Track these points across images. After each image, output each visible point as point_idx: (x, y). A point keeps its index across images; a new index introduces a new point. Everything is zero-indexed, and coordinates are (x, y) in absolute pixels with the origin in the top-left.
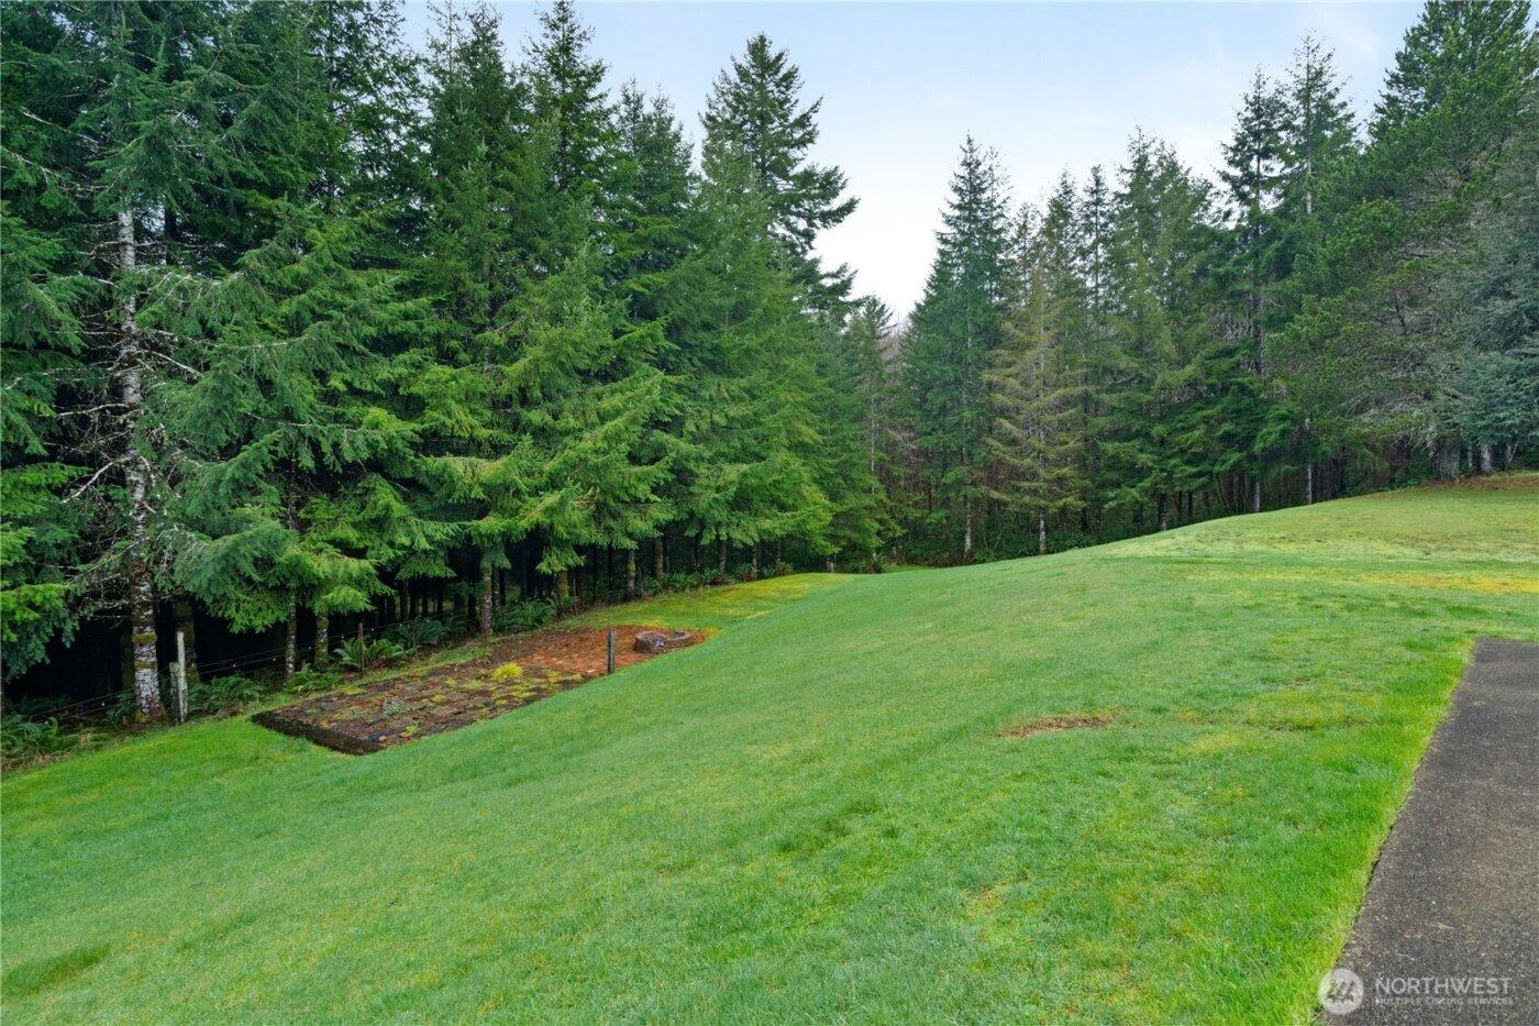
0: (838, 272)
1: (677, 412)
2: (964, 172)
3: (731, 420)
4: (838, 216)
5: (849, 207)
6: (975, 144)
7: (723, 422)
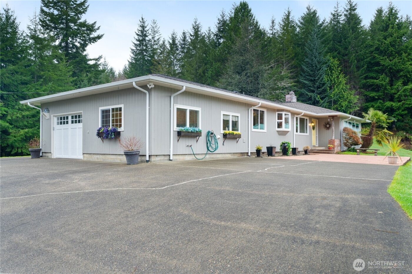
0: (98, 58)
1: (5, 113)
2: (140, 29)
3: (23, 116)
4: (95, 39)
5: (99, 37)
6: (145, 20)
7: (20, 116)
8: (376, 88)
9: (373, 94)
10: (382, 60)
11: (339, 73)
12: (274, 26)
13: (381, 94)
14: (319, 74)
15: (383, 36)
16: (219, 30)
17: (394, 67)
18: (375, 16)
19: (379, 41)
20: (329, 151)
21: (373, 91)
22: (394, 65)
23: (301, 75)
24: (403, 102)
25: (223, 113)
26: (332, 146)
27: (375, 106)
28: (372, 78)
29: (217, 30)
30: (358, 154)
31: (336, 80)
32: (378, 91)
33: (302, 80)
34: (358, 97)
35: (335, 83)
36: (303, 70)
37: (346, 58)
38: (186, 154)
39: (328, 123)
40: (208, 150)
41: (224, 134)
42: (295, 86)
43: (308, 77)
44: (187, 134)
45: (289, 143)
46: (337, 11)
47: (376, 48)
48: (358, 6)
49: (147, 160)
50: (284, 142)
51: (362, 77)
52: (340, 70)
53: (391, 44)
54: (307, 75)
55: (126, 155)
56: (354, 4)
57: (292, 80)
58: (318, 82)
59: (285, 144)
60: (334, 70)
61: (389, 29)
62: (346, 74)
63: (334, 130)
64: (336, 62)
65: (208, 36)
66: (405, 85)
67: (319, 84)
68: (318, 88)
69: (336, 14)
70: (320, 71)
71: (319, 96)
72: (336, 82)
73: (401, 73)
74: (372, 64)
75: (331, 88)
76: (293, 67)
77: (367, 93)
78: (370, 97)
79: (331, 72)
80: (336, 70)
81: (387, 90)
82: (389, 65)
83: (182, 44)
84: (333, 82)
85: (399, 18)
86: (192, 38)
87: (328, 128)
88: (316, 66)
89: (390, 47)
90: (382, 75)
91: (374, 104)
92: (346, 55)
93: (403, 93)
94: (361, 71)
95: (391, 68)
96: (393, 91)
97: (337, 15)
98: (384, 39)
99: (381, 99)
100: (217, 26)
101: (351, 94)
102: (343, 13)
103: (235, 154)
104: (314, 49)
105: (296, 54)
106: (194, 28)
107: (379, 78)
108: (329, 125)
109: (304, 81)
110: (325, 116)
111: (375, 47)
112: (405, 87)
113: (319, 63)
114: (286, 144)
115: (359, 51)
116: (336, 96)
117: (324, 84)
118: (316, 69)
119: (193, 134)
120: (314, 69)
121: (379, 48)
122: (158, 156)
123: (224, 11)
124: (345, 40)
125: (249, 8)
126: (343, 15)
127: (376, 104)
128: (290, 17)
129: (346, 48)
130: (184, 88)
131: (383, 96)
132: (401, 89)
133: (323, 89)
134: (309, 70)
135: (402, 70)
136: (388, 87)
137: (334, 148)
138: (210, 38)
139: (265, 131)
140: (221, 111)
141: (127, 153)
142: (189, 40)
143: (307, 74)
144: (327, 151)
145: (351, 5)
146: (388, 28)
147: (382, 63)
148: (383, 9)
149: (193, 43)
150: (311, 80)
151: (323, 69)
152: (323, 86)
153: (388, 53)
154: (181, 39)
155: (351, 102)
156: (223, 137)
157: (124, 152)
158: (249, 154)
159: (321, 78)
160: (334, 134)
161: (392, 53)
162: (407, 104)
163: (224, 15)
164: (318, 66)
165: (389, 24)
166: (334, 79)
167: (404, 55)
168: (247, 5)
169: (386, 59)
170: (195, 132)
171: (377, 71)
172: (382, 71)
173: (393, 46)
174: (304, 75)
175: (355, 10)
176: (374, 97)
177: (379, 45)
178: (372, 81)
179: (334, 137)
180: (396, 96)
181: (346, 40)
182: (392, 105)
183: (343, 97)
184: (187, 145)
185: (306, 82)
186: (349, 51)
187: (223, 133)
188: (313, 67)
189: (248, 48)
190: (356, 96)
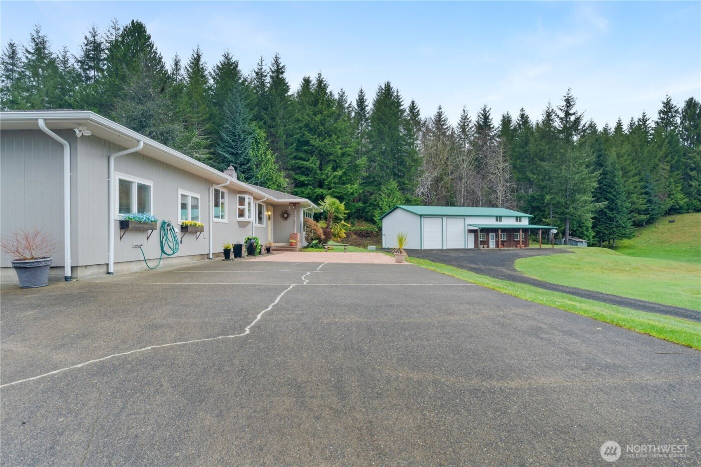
8: (306, 171)
9: (303, 178)
10: (312, 139)
11: (267, 148)
12: (178, 70)
13: (311, 179)
14: (243, 146)
15: (312, 111)
16: (87, 56)
17: (324, 149)
18: (302, 86)
19: (308, 115)
20: (290, 248)
21: (302, 175)
22: (324, 147)
23: (219, 145)
24: (333, 189)
25: (181, 192)
26: (295, 241)
27: (305, 193)
28: (301, 159)
29: (83, 54)
30: (326, 251)
31: (263, 157)
32: (307, 175)
33: (220, 151)
34: (287, 180)
35: (262, 161)
36: (222, 139)
37: (272, 130)
38: (133, 261)
39: (286, 212)
40: (163, 251)
41: (182, 226)
42: (210, 159)
43: (229, 149)
44: (138, 226)
45: (257, 239)
46: (261, 69)
47: (306, 124)
48: (286, 69)
49: (66, 275)
50: (250, 238)
51: (291, 156)
52: (267, 145)
53: (321, 122)
54: (227, 146)
55: (16, 268)
56: (281, 65)
57: (207, 151)
58: (242, 157)
59: (251, 239)
60: (260, 144)
61: (319, 105)
62: (274, 150)
63: (296, 221)
64: (263, 135)
65: (62, 61)
66: (334, 171)
67: (243, 160)
68: (242, 164)
69: (260, 74)
70: (245, 142)
71: (243, 175)
72: (264, 159)
73: (331, 157)
74: (300, 142)
75: (257, 166)
76: (209, 132)
77: (297, 177)
78: (300, 181)
79: (257, 146)
80: (263, 144)
81: (317, 175)
82: (319, 147)
83: (7, 63)
84: (260, 159)
85: (327, 93)
86: (30, 56)
87: (286, 218)
88: (239, 136)
89: (320, 125)
90: (312, 157)
91: (303, 190)
92: (273, 127)
93: (333, 180)
94: (290, 149)
95: (321, 150)
96: (324, 177)
97: (262, 74)
98: (313, 114)
99: (311, 185)
100: (82, 48)
101: (280, 176)
102: (269, 73)
103: (194, 257)
104: (237, 112)
105: (211, 115)
106: (35, 41)
107: (309, 160)
108: (287, 214)
109: (225, 154)
110: (285, 203)
111: (304, 123)
112: (336, 173)
113: (244, 131)
114: (252, 241)
115: (287, 125)
116: (264, 177)
117: (249, 161)
118: (239, 139)
119: (146, 226)
120: (236, 139)
121: (309, 125)
122: (88, 268)
123: (95, 27)
124: (272, 107)
125: (147, 33)
126: (268, 75)
127: (306, 190)
128: (201, 63)
129: (273, 119)
130: (142, 144)
131: (313, 181)
132: (331, 175)
133: (248, 167)
134: (230, 139)
135: (331, 154)
136: (318, 172)
137: (296, 244)
138: (67, 64)
139: (225, 221)
140: (179, 189)
141: (18, 265)
142: (24, 60)
143: (227, 144)
144: (288, 247)
145: (278, 66)
146: (318, 103)
147: (312, 142)
148: (310, 79)
149: (32, 66)
150: (232, 154)
151: (248, 141)
152: (248, 163)
153: (318, 132)
154: (5, 54)
155: (281, 186)
156: (181, 231)
157: (13, 263)
158: (211, 256)
159: (246, 152)
160: (296, 227)
161: (322, 133)
162: (336, 192)
163: (95, 33)
164: (242, 136)
165: (319, 99)
166: (261, 155)
167: (334, 137)
168: (144, 28)
169: (316, 139)
170: (150, 222)
171: (306, 151)
172: (311, 153)
173: (323, 125)
174: (222, 145)
175: (282, 73)
176: (303, 182)
177: (309, 121)
178: (302, 162)
179: (295, 230)
180: (326, 183)
181: (273, 109)
182: (322, 192)
183: (272, 179)
184: (135, 244)
185: (227, 155)
186: (277, 123)
187: (181, 224)
188: (235, 136)
189: (151, 95)
190: (286, 179)
